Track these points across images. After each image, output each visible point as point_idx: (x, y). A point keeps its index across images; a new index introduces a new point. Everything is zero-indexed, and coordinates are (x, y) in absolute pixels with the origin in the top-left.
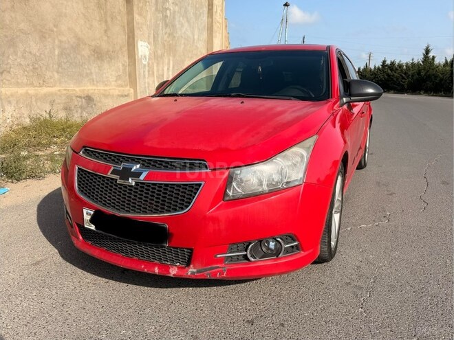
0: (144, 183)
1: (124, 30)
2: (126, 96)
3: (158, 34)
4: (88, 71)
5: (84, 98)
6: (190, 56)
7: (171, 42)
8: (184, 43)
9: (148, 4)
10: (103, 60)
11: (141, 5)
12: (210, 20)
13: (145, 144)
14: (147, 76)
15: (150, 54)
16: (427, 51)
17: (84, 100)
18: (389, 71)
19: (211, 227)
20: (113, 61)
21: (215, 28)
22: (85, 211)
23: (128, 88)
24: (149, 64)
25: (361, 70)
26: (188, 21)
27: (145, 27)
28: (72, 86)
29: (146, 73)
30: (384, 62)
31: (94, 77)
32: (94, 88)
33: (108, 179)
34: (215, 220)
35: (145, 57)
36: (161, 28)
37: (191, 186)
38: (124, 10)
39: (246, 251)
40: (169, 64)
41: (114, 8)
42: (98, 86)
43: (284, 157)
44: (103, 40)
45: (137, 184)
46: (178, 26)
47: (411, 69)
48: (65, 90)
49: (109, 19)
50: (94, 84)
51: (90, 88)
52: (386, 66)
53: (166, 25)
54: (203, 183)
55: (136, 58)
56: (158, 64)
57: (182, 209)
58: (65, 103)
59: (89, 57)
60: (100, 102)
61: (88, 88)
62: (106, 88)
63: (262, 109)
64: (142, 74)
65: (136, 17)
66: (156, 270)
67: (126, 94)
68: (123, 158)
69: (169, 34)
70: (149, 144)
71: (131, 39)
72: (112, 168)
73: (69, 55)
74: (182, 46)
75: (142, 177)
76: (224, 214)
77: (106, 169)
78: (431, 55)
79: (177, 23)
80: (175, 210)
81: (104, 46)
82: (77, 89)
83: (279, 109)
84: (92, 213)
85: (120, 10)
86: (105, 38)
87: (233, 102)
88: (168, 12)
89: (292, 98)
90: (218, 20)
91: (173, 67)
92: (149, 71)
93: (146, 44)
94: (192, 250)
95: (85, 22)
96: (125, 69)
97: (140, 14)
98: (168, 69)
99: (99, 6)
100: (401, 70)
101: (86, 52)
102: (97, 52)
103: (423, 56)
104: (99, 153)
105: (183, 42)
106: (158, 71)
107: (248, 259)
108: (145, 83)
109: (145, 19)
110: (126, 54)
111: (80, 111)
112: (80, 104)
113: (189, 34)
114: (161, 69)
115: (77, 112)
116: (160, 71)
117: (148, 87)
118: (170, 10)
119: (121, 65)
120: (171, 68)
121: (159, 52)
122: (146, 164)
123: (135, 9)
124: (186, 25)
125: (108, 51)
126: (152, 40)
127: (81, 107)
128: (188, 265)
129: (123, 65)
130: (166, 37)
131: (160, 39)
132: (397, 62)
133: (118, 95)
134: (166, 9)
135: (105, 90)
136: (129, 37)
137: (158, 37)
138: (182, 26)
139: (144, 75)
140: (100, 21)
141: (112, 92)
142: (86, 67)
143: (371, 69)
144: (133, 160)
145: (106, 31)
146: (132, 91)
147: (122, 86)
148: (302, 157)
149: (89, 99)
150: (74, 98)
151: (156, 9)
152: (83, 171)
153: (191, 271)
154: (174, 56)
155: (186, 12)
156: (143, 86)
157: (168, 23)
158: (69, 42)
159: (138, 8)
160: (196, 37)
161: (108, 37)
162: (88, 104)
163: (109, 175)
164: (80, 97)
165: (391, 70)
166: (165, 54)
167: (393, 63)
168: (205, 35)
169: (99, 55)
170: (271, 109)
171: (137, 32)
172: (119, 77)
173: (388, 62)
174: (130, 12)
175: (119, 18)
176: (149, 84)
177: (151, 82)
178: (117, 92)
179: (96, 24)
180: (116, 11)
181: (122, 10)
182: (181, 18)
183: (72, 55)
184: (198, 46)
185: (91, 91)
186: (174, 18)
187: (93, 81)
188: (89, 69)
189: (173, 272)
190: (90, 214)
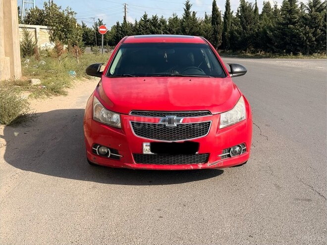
0: (181, 125)
16: (188, 7)
18: (153, 28)
22: (144, 144)
25: (120, 25)
30: (145, 16)
33: (159, 125)
34: (219, 138)
37: (206, 123)
39: (229, 152)
45: (178, 125)
47: (175, 26)
52: (148, 21)
54: (211, 121)
57: (204, 134)
66: (192, 167)
68: (164, 114)
75: (181, 122)
78: (191, 10)
80: (200, 135)
84: (149, 144)
94: (209, 154)
100: (165, 27)
103: (184, 12)
104: (145, 113)
107: (230, 157)
128: (206, 162)
132: (159, 17)
143: (132, 25)
144: (171, 114)
152: (136, 123)
153: (209, 165)
163: (160, 123)
165: (154, 26)
167: (155, 18)
173: (150, 17)
189: (200, 166)
190: (148, 146)
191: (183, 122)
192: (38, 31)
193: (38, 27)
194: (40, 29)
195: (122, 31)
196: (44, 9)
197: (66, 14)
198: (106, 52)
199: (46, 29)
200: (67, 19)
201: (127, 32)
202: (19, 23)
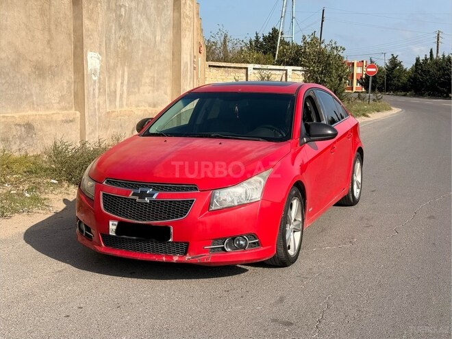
0: (155, 201)
1: (70, 39)
2: (71, 121)
3: (110, 40)
4: (28, 93)
5: (24, 126)
6: (150, 63)
7: (126, 48)
8: (143, 48)
9: (99, 4)
10: (45, 78)
11: (91, 7)
12: (177, 14)
13: (155, 175)
14: (97, 95)
15: (101, 67)
17: (23, 129)
19: (201, 227)
20: (56, 78)
21: (184, 24)
22: (111, 223)
23: (73, 111)
24: (100, 79)
26: (148, 19)
27: (95, 33)
28: (10, 111)
29: (97, 91)
31: (35, 99)
32: (34, 113)
33: (129, 199)
34: (203, 223)
35: (95, 71)
36: (113, 31)
37: (187, 201)
38: (70, 14)
39: (223, 245)
40: (123, 76)
41: (59, 13)
42: (37, 110)
43: (249, 182)
44: (45, 53)
45: (150, 201)
46: (135, 27)
48: (4, 117)
49: (53, 27)
50: (34, 108)
51: (30, 113)
53: (121, 27)
54: (195, 199)
55: (85, 73)
56: (109, 77)
57: (182, 216)
58: (3, 133)
59: (29, 74)
60: (41, 130)
61: (28, 113)
62: (48, 113)
63: (235, 149)
64: (92, 92)
65: (86, 22)
66: (164, 259)
67: (71, 119)
68: (140, 185)
69: (124, 38)
70: (158, 175)
71: (79, 49)
72: (132, 192)
73: (8, 74)
74: (141, 52)
75: (154, 197)
76: (209, 219)
77: (128, 193)
79: (134, 23)
80: (177, 217)
81: (47, 61)
82: (16, 115)
83: (248, 149)
84: (116, 223)
85: (66, 14)
86: (48, 51)
87: (213, 143)
88: (123, 10)
89: (261, 139)
90: (188, 14)
91: (129, 81)
92: (100, 89)
93: (97, 55)
94: (188, 243)
95: (27, 33)
96: (70, 87)
97: (90, 19)
98: (122, 83)
99: (43, 13)
101: (26, 69)
102: (38, 69)
104: (120, 182)
105: (141, 46)
106: (109, 87)
107: (225, 250)
108: (94, 104)
109: (96, 23)
110: (71, 68)
111: (18, 143)
112: (19, 133)
113: (149, 35)
114: (113, 84)
115: (15, 143)
116: (112, 87)
117: (99, 109)
118: (125, 6)
119: (65, 81)
120: (126, 82)
121: (112, 62)
122: (156, 188)
123: (84, 12)
124: (146, 23)
125: (51, 66)
126: (104, 50)
127: (20, 137)
128: (185, 254)
129: (68, 82)
130: (119, 42)
131: (112, 46)
133: (62, 121)
134: (121, 7)
135: (47, 115)
136: (75, 47)
137: (110, 43)
138: (140, 25)
139: (94, 94)
140: (43, 30)
141: (55, 117)
142: (26, 87)
144: (147, 186)
145: (49, 42)
146: (78, 114)
147: (66, 109)
148: (260, 183)
149: (29, 127)
150: (13, 126)
151: (108, 8)
152: (107, 195)
153: (187, 258)
154: (130, 66)
155: (144, 7)
156: (92, 108)
157: (123, 25)
158: (8, 59)
159: (88, 11)
160: (158, 38)
161: (51, 48)
162: (28, 133)
163: (130, 196)
164: (19, 125)
166: (119, 65)
168: (170, 35)
169: (41, 71)
170: (242, 149)
171: (86, 41)
172: (62, 98)
174: (78, 17)
175: (64, 24)
176: (99, 105)
177: (101, 102)
178: (60, 118)
179: (38, 34)
180: (61, 15)
181: (68, 13)
182: (139, 16)
183: (11, 75)
184: (161, 49)
185: (32, 118)
186: (130, 17)
187: (33, 104)
188: (29, 90)
189: (176, 259)
190: (115, 225)
191: (158, 197)
192: (290, 73)
193: (290, 68)
194: (293, 70)
195: (422, 71)
196: (302, 44)
197: (329, 49)
198: (374, 100)
199: (300, 71)
200: (329, 56)
201: (429, 71)
202: (207, 61)
